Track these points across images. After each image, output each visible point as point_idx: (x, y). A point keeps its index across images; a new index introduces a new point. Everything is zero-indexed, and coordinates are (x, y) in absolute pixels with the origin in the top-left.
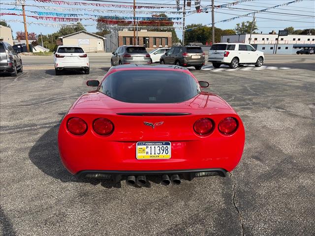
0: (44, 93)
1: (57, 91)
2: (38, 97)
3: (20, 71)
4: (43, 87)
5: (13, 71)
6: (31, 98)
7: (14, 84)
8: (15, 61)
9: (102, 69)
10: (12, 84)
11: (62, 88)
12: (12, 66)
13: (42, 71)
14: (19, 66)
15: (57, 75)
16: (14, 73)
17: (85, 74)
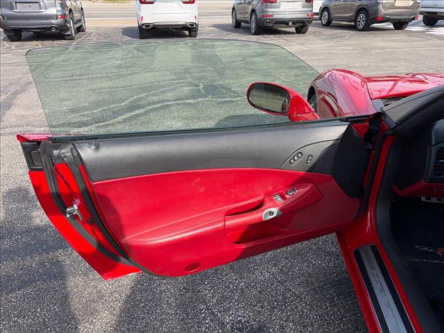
0: (120, 83)
1: (145, 78)
2: (107, 97)
3: (80, 29)
4: (119, 67)
5: (68, 29)
6: (93, 98)
7: (68, 56)
8: (70, 10)
9: (215, 26)
10: (62, 58)
11: (153, 70)
12: (66, 21)
13: (115, 29)
14: (79, 21)
15: (141, 38)
16: (69, 33)
17: (190, 36)
